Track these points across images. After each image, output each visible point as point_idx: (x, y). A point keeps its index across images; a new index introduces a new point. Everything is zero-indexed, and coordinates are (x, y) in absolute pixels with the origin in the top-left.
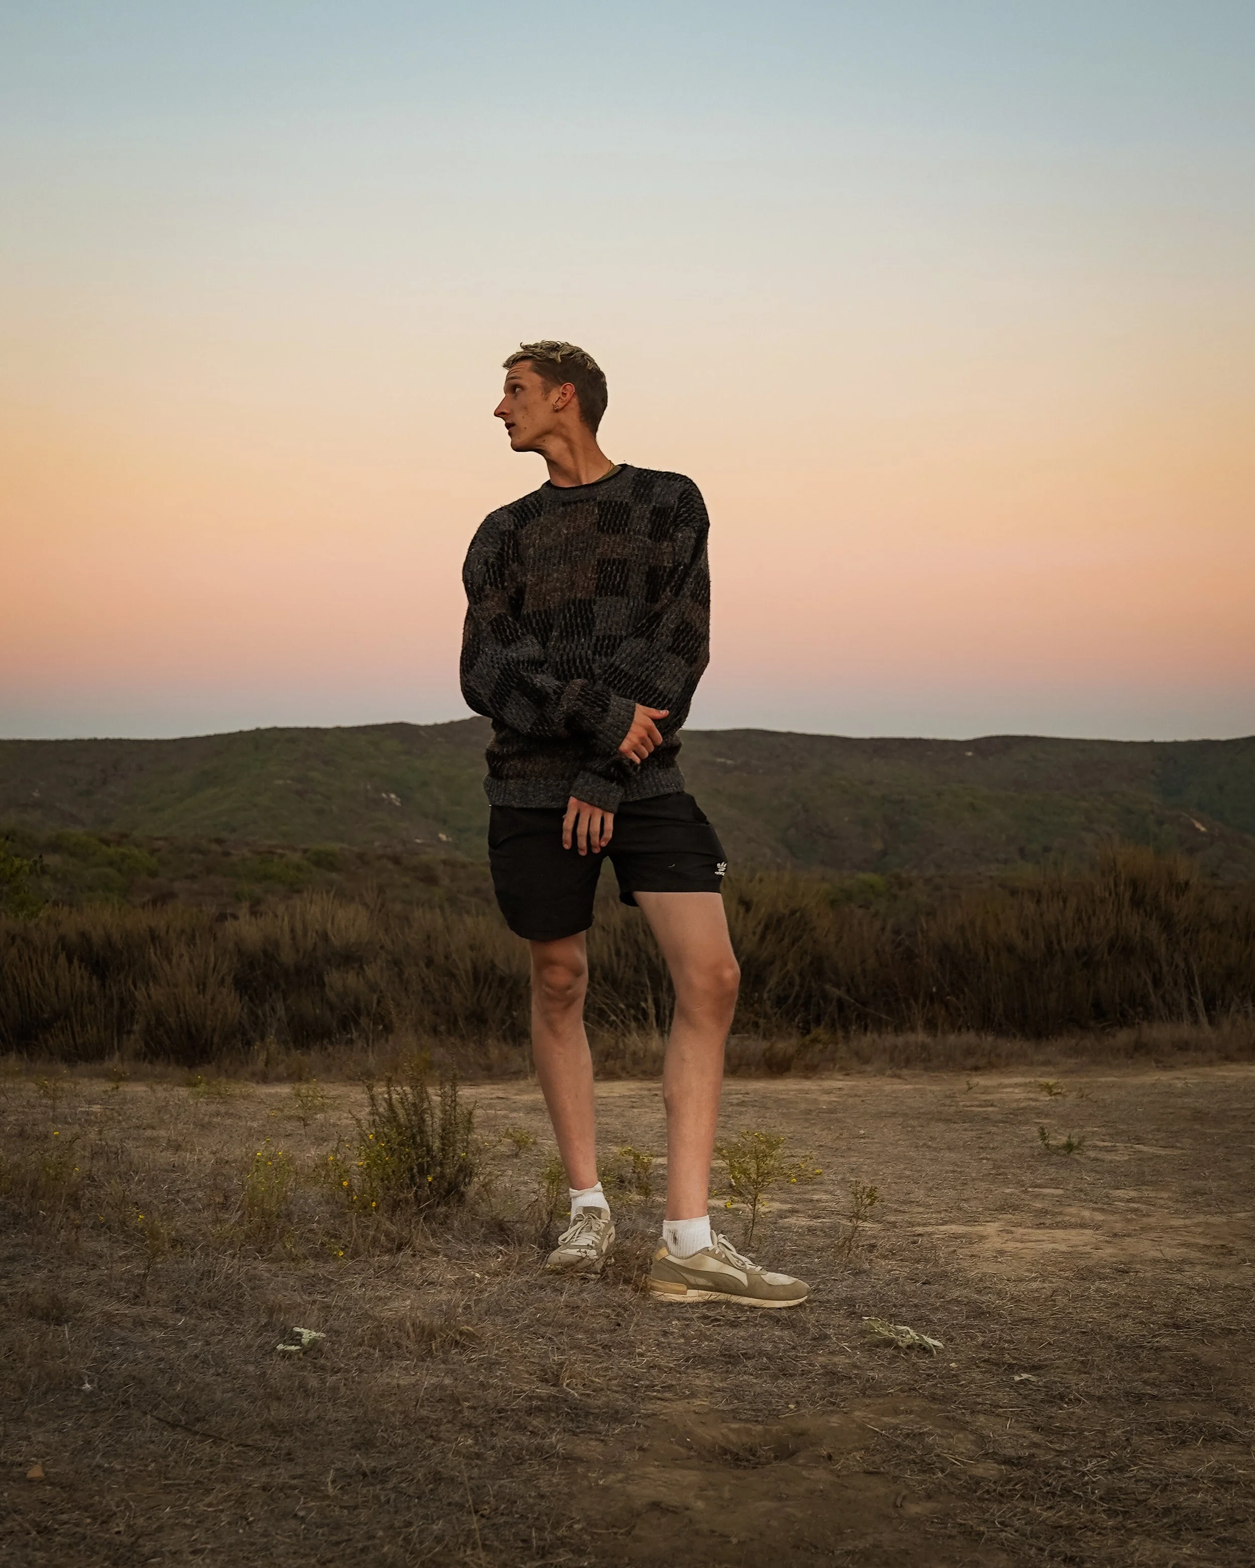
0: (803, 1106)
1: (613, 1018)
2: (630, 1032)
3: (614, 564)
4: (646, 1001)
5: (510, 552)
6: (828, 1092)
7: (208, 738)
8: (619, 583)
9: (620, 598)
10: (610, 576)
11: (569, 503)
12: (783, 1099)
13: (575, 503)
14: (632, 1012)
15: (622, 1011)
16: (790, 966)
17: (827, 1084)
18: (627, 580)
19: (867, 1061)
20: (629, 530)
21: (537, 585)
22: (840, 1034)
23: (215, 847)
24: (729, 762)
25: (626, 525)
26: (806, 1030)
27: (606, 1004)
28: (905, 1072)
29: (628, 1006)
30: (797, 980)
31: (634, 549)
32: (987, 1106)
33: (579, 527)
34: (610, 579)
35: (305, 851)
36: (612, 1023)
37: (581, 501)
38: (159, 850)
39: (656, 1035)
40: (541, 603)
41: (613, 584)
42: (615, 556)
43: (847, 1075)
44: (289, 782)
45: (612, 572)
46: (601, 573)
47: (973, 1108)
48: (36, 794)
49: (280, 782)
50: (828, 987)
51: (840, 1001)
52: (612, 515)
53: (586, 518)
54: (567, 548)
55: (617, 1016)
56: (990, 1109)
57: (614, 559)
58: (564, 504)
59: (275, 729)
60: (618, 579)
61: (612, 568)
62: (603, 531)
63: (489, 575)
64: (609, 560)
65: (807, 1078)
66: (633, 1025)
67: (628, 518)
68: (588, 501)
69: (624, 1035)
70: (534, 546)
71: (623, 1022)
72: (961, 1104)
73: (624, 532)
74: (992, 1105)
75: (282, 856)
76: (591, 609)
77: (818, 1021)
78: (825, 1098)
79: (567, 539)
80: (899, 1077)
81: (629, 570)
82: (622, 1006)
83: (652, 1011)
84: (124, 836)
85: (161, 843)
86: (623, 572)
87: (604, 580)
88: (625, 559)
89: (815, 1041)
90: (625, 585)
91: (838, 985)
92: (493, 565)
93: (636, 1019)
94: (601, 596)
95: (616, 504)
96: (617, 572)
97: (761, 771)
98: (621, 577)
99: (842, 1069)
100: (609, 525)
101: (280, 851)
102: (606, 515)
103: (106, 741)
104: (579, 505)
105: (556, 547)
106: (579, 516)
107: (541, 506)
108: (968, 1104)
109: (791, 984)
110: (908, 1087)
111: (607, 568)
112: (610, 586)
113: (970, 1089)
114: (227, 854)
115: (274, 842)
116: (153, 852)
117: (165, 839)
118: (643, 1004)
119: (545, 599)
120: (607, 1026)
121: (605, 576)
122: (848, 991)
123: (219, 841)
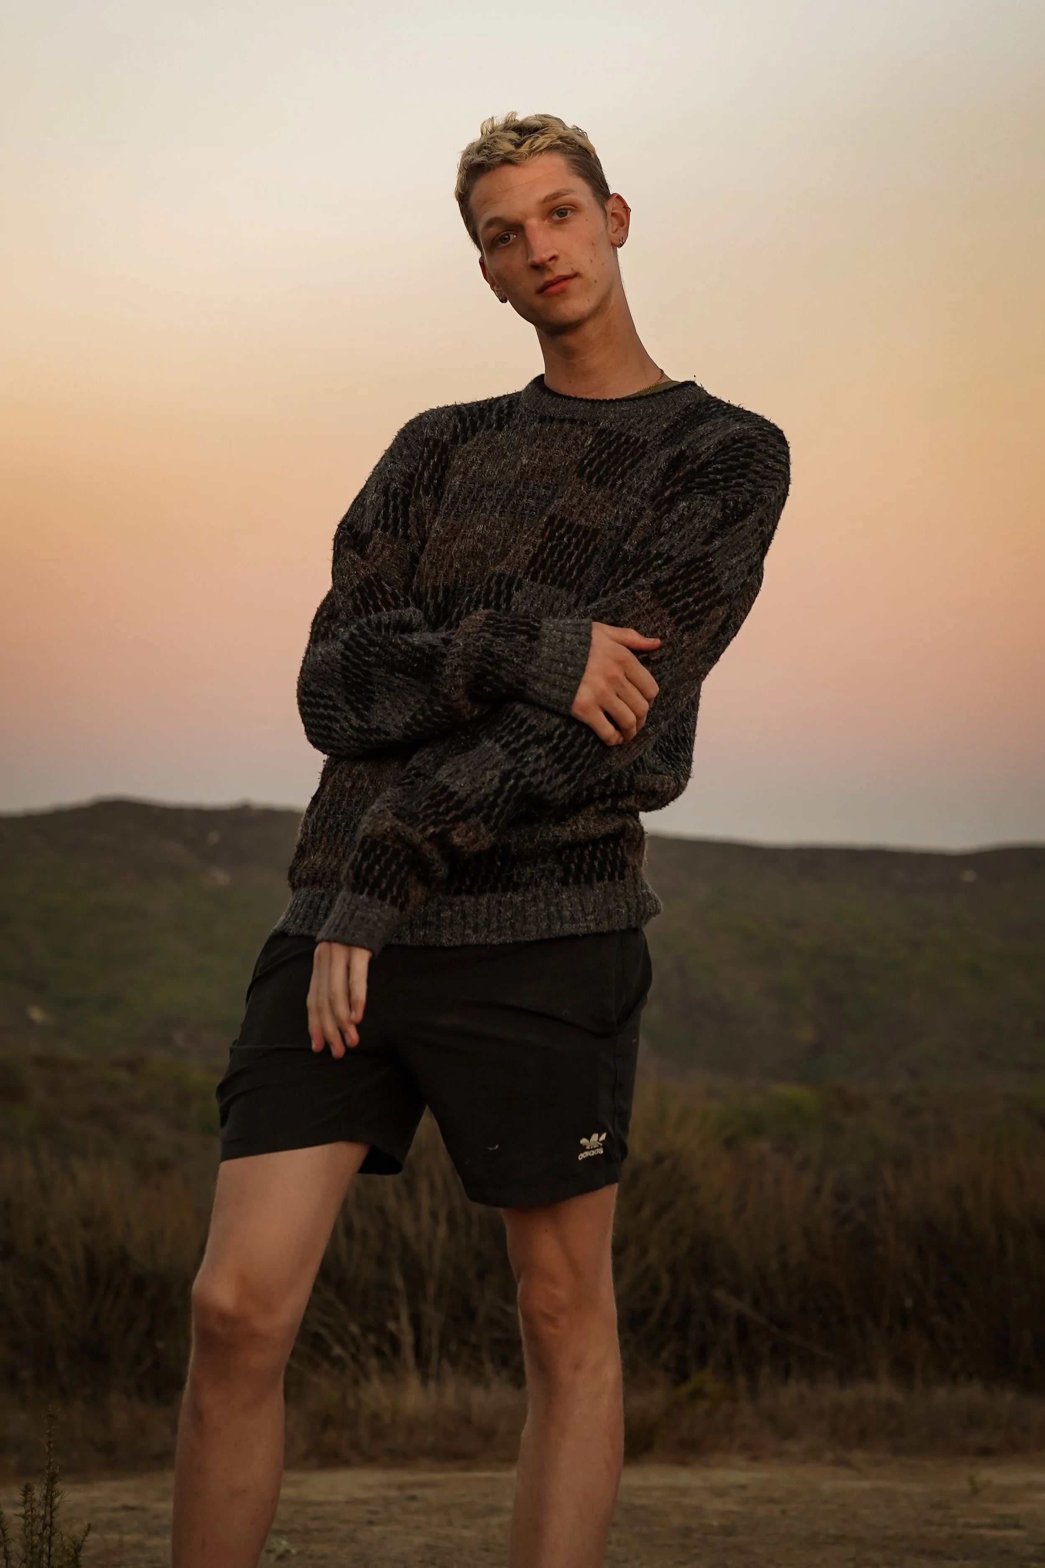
0: (677, 1520)
1: (338, 1350)
2: (367, 1377)
3: (575, 534)
4: (397, 1318)
5: (426, 475)
6: (720, 1492)
8: (572, 569)
9: (564, 593)
10: (561, 553)
11: (552, 419)
12: (643, 1507)
13: (562, 421)
14: (372, 1339)
15: (353, 1338)
16: (653, 1255)
17: (723, 1476)
18: (587, 565)
19: (789, 1433)
20: (622, 485)
21: (445, 541)
22: (742, 1381)
25: (622, 475)
26: (681, 1375)
27: (326, 1325)
28: (857, 1456)
29: (366, 1329)
30: (666, 1280)
31: (616, 518)
32: (1006, 1527)
33: (551, 459)
34: (560, 557)
36: (336, 1362)
37: (572, 421)
39: (413, 1381)
40: (442, 573)
41: (563, 566)
42: (583, 521)
43: (755, 1459)
45: (568, 546)
46: (550, 539)
47: (983, 1532)
50: (720, 1294)
51: (742, 1322)
52: (610, 455)
53: (569, 451)
54: (516, 488)
55: (344, 1346)
56: (1013, 1533)
57: (579, 527)
58: (542, 420)
60: (573, 561)
61: (570, 539)
62: (580, 474)
63: (386, 512)
64: (571, 525)
65: (683, 1463)
66: (373, 1363)
67: (632, 466)
68: (583, 423)
69: (356, 1382)
70: (465, 474)
71: (354, 1358)
72: (961, 1521)
73: (613, 485)
74: (1017, 1526)
76: (510, 596)
77: (703, 1357)
78: (717, 1504)
79: (522, 473)
80: (848, 1464)
81: (595, 549)
82: (354, 1329)
83: (407, 1339)
86: (585, 550)
87: (551, 554)
88: (596, 532)
89: (697, 1394)
90: (581, 571)
91: (736, 1292)
92: (395, 495)
93: (379, 1352)
94: (534, 579)
95: (627, 441)
96: (576, 548)
98: (579, 558)
99: (745, 1447)
100: (597, 470)
102: (601, 452)
104: (567, 426)
105: (501, 483)
106: (558, 442)
107: (509, 415)
108: (973, 1521)
109: (655, 1289)
110: (864, 1484)
111: (561, 537)
112: (557, 569)
113: (975, 1491)
118: (391, 1326)
119: (451, 566)
120: (326, 1365)
121: (553, 549)
122: (756, 1302)
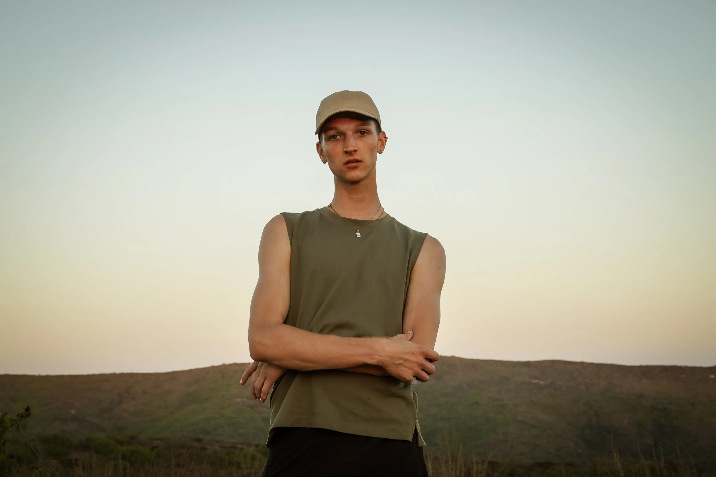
7: (190, 371)
23: (197, 445)
24: (541, 382)
35: (257, 446)
38: (157, 447)
44: (245, 399)
48: (73, 412)
49: (239, 400)
59: (235, 364)
75: (241, 449)
84: (133, 438)
85: (158, 442)
97: (563, 389)
101: (240, 446)
103: (122, 375)
114: (204, 449)
115: (235, 440)
116: (153, 448)
117: (162, 439)
123: (199, 440)
